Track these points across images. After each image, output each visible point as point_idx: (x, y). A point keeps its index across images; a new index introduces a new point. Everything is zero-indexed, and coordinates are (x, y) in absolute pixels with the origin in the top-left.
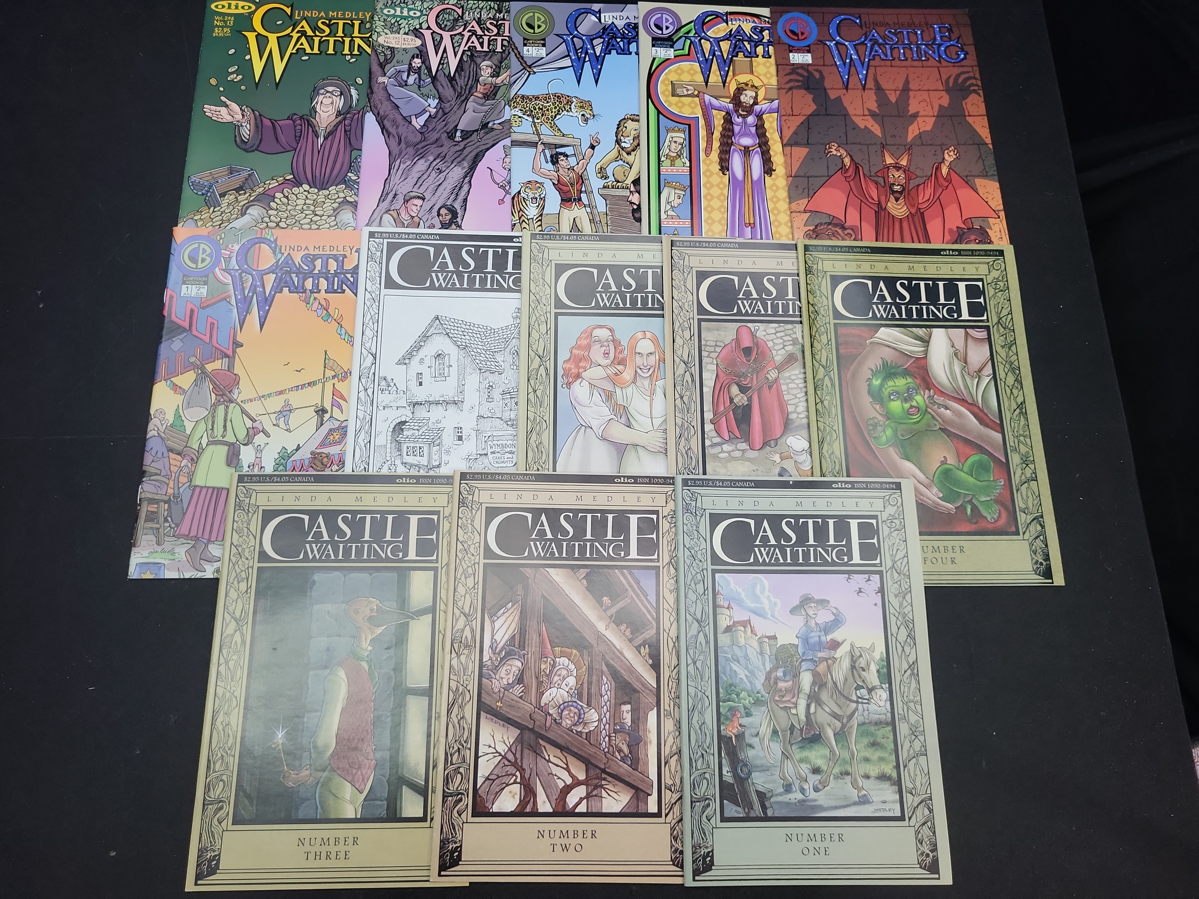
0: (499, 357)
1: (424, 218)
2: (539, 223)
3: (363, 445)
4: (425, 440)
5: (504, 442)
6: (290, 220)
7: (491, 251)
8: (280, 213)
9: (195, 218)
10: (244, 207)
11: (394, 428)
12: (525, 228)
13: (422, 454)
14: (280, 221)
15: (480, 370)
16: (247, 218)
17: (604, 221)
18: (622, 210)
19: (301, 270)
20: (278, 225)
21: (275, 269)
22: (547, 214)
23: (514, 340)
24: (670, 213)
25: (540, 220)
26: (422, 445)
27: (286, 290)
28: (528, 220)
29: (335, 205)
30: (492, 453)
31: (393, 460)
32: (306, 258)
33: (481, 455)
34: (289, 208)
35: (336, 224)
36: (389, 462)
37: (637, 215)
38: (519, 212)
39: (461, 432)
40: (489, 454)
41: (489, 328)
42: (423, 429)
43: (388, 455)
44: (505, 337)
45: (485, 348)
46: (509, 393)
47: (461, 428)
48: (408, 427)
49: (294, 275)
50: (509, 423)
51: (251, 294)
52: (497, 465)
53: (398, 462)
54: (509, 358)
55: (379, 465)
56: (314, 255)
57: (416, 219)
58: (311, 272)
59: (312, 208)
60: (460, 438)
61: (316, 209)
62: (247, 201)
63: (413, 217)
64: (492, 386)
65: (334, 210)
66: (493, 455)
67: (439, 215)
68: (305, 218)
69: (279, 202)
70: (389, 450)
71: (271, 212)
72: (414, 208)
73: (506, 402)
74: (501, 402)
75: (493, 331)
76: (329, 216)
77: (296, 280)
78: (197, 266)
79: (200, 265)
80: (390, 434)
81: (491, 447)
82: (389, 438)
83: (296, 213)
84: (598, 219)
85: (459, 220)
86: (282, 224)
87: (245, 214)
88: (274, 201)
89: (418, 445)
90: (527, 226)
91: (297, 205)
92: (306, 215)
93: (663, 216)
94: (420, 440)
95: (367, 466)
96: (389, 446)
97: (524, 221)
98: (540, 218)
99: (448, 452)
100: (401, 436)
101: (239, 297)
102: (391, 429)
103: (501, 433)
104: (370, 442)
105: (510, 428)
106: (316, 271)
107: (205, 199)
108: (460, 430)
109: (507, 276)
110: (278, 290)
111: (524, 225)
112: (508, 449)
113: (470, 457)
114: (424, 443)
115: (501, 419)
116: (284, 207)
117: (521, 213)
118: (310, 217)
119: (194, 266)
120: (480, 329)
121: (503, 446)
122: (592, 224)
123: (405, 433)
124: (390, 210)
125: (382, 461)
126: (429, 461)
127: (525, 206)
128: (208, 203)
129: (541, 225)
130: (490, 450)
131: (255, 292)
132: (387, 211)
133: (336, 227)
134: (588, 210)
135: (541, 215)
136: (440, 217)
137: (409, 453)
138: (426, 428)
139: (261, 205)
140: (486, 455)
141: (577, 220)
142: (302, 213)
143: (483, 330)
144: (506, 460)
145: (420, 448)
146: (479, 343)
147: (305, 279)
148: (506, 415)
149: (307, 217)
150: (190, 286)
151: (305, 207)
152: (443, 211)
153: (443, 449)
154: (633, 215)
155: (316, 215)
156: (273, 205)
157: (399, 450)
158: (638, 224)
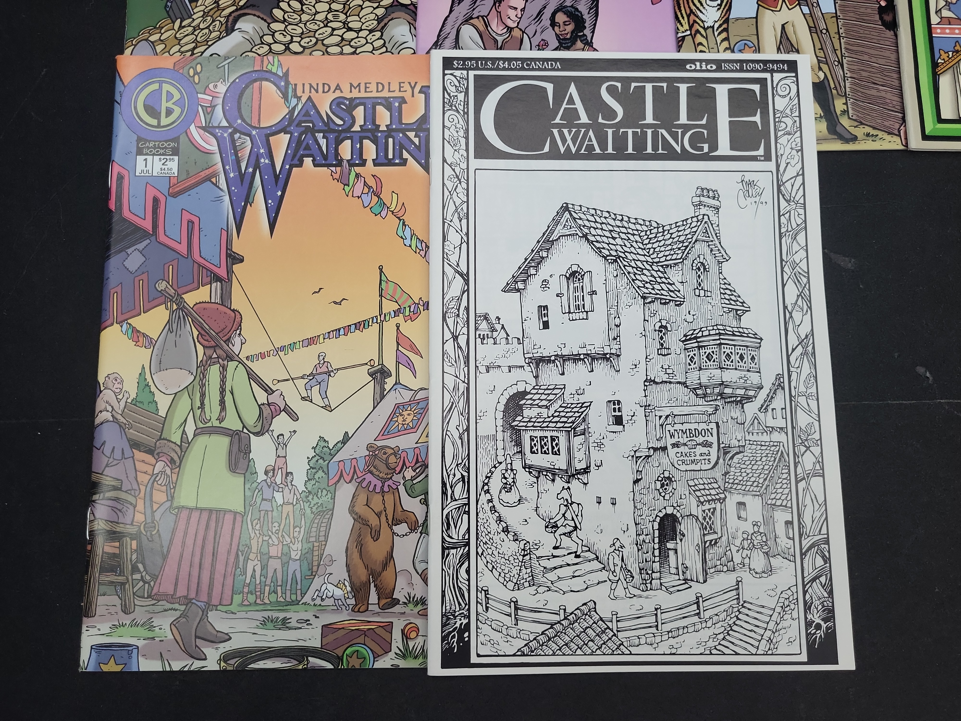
0: (675, 275)
1: (530, 31)
2: (724, 35)
3: (456, 435)
4: (559, 425)
5: (693, 426)
6: (307, 40)
7: (649, 87)
8: (289, 28)
9: (152, 38)
10: (231, 18)
11: (506, 405)
12: (700, 44)
13: (556, 449)
14: (292, 41)
15: (644, 298)
16: (235, 38)
17: (833, 29)
18: (862, 10)
19: (332, 126)
20: (287, 48)
21: (290, 125)
22: (737, 19)
23: (697, 245)
24: (946, 13)
25: (726, 30)
26: (555, 434)
27: (308, 161)
28: (705, 29)
29: (380, 12)
30: (674, 445)
31: (509, 461)
32: (338, 105)
33: (655, 449)
34: (305, 17)
35: (384, 45)
36: (503, 466)
37: (888, 18)
38: (688, 16)
39: (619, 411)
40: (669, 447)
41: (655, 225)
42: (556, 406)
43: (500, 452)
44: (682, 238)
45: (649, 259)
46: (696, 338)
47: (619, 402)
48: (530, 402)
49: (319, 136)
50: (699, 392)
51: (251, 170)
52: (683, 467)
53: (517, 465)
54: (691, 277)
55: (486, 470)
56: (351, 100)
57: (517, 33)
58: (348, 130)
59: (342, 17)
60: (619, 421)
61: (349, 19)
62: (234, 8)
63: (510, 30)
64: (666, 327)
65: (379, 20)
66: (676, 450)
67: (553, 24)
68: (332, 35)
69: (287, 8)
70: (500, 444)
71: (275, 26)
72: (512, 13)
73: (692, 354)
74: (683, 355)
75: (661, 230)
76: (371, 31)
77: (323, 143)
78: (159, 122)
79: (164, 121)
80: (500, 415)
81: (672, 436)
82: (500, 422)
83: (316, 27)
84: (822, 26)
85: (587, 32)
86: (295, 47)
87: (233, 30)
88: (279, 7)
89: (549, 434)
90: (704, 41)
91: (317, 13)
92: (334, 29)
93: (935, 19)
94: (551, 425)
95: (465, 474)
96: (500, 436)
97: (698, 31)
98: (725, 26)
99: (600, 445)
100: (519, 418)
101: (232, 175)
102: (501, 407)
103: (686, 410)
104: (468, 430)
105: (701, 401)
106: (357, 128)
107: (166, 6)
108: (617, 407)
109: (680, 131)
110: (296, 162)
111: (699, 39)
112: (700, 439)
113: (638, 454)
114: (559, 430)
115: (684, 384)
116: (296, 16)
117: (692, 17)
118: (340, 32)
119: (154, 122)
120: (638, 226)
121: (693, 433)
122: (814, 35)
123: (527, 413)
124: (471, 18)
125: (491, 464)
126: (569, 463)
127: (698, 5)
128: (171, 13)
129: (727, 39)
130: (670, 441)
131: (257, 166)
132: (467, 20)
133: (384, 49)
134: (806, 10)
135: (727, 21)
136: (556, 28)
137: (535, 449)
138: (560, 402)
139: (257, 13)
140: (664, 449)
141: (789, 29)
142: (326, 26)
143: (645, 228)
144: (698, 457)
145: (553, 439)
146: (640, 251)
147: (338, 142)
148: (693, 378)
149: (335, 32)
150: (150, 158)
151: (330, 17)
152: (561, 18)
153: (591, 440)
154: (881, 18)
155: (350, 29)
156: (277, 13)
157: (518, 443)
158: (889, 34)
